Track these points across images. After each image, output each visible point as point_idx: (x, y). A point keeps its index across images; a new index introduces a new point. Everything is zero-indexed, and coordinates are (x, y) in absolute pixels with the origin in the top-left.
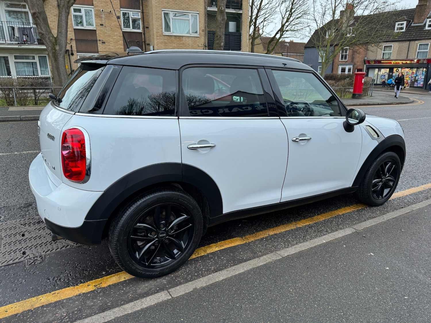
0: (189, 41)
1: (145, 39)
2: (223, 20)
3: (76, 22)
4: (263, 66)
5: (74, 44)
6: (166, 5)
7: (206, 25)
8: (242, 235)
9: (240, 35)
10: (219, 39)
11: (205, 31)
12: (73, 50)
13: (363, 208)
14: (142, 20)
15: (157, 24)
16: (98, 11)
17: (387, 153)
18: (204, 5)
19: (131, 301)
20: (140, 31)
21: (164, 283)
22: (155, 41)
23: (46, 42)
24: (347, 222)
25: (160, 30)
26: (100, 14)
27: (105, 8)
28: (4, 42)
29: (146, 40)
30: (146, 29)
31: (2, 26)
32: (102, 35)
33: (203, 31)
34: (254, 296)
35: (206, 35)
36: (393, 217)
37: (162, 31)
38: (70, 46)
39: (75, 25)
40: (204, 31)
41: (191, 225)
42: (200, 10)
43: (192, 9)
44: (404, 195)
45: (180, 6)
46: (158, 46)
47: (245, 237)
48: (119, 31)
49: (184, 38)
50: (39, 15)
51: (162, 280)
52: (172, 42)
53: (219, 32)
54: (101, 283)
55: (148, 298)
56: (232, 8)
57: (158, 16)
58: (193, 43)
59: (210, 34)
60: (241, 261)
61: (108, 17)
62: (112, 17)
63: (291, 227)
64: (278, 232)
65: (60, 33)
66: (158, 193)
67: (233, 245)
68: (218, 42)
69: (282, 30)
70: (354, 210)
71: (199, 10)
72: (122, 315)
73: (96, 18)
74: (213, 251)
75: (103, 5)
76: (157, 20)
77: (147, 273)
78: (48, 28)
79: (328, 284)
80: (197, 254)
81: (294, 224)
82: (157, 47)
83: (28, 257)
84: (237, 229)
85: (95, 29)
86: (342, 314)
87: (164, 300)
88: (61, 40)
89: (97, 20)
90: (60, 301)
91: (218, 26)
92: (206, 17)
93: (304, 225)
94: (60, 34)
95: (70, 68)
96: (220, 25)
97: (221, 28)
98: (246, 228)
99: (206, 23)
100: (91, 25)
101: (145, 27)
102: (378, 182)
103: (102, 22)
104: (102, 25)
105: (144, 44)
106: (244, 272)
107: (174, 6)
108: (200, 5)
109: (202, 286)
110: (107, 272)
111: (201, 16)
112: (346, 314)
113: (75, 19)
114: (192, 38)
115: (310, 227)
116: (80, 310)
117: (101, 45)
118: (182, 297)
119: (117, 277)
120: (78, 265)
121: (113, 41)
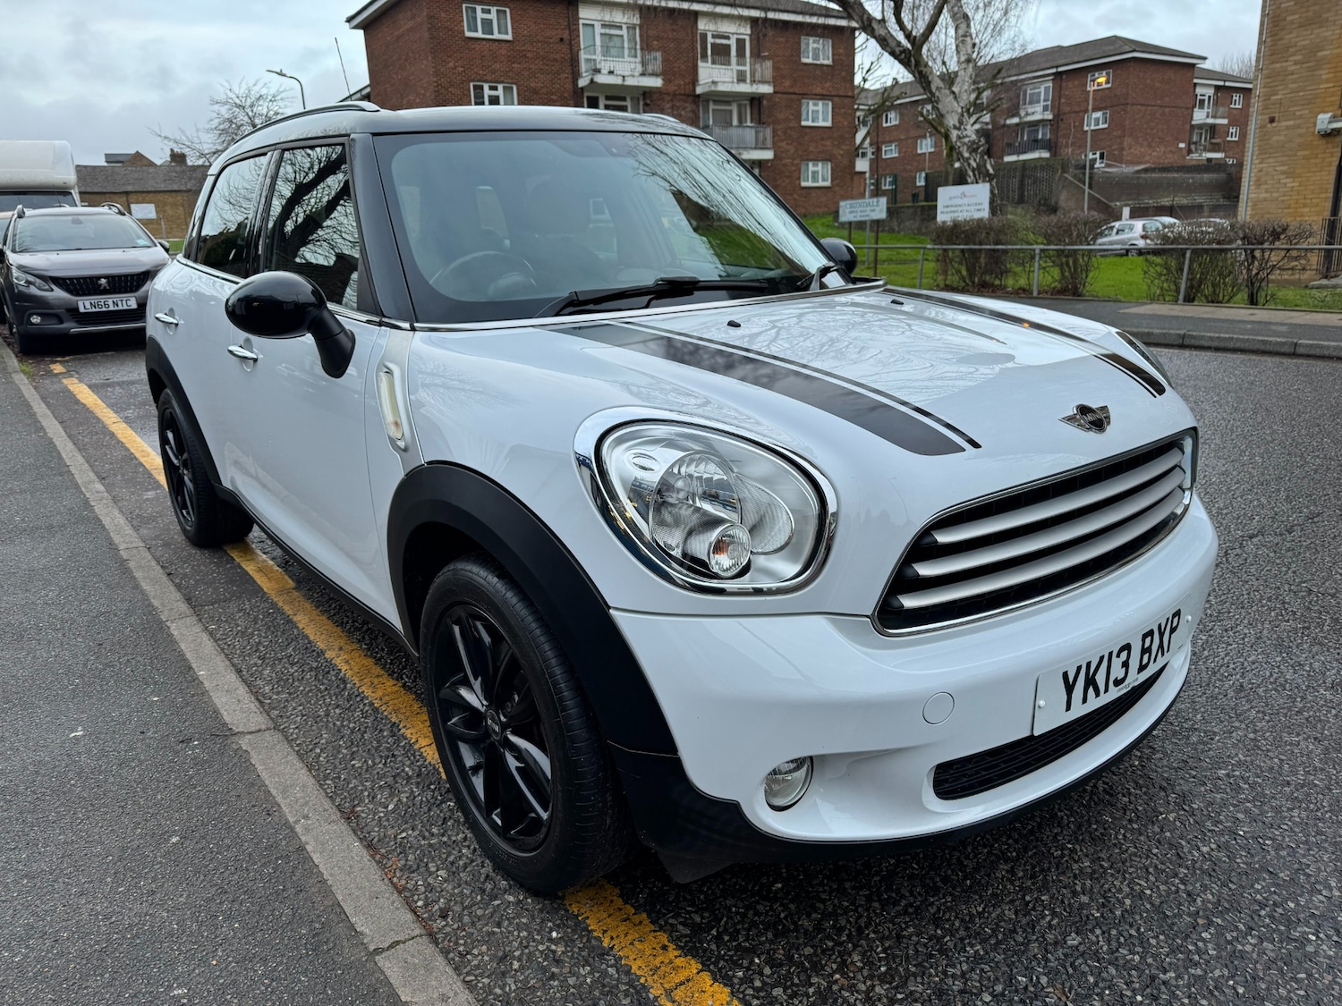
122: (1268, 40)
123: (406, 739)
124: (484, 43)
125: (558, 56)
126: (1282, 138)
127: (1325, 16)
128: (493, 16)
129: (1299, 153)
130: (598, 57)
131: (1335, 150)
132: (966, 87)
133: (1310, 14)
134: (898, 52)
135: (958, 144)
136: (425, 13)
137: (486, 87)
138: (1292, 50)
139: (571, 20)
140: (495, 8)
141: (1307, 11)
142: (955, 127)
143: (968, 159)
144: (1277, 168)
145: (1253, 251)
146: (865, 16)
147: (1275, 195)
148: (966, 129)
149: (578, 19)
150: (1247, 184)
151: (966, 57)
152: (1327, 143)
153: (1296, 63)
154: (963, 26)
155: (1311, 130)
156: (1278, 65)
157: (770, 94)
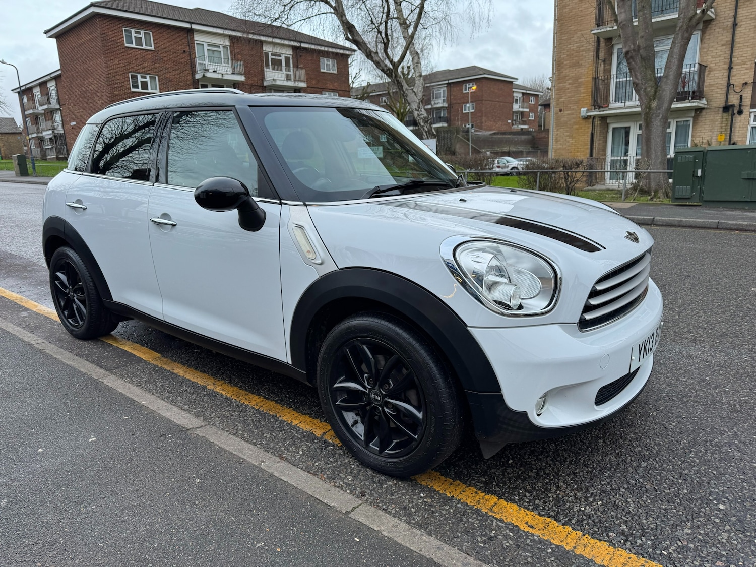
5: (748, 94)
12: (743, 103)
13: (331, 442)
38: (739, 98)
47: (163, 358)
95: (728, 140)
122: (557, 72)
123: (285, 421)
124: (137, 50)
125: (182, 61)
126: (566, 119)
127: (580, 62)
128: (142, 35)
129: (574, 127)
130: (206, 62)
131: (589, 125)
132: (420, 89)
133: (574, 61)
134: (386, 70)
135: (418, 118)
136: (99, 32)
137: (139, 76)
138: (567, 78)
139: (190, 41)
140: (143, 31)
141: (573, 60)
142: (416, 110)
143: (423, 126)
144: (565, 134)
145: (568, 173)
146: (368, 50)
147: (565, 146)
148: (421, 111)
149: (194, 41)
150: (551, 141)
151: (419, 74)
152: (586, 122)
153: (570, 84)
154: (416, 58)
155: (578, 116)
156: (562, 85)
157: (305, 87)
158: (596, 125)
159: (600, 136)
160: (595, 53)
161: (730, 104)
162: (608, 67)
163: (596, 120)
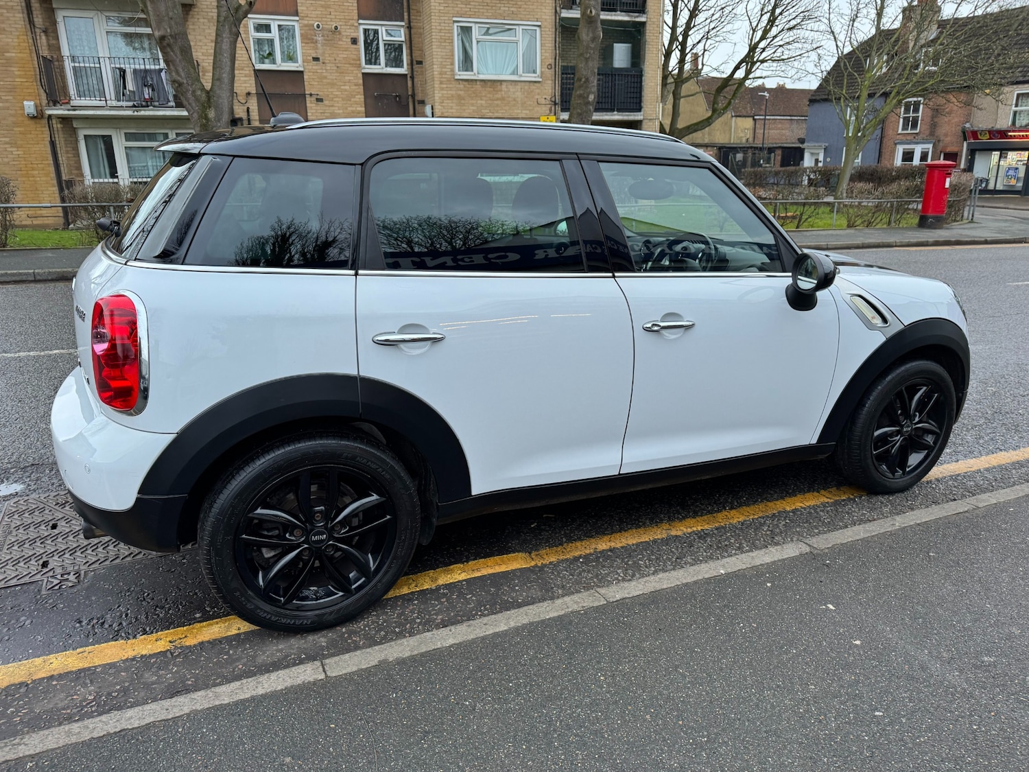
0: (517, 93)
1: (413, 90)
2: (594, 39)
3: (260, 54)
4: (576, 154)
5: (253, 104)
6: (463, 9)
7: (557, 52)
8: (532, 549)
9: (640, 75)
10: (585, 85)
11: (555, 67)
12: (252, 118)
13: (852, 497)
14: (408, 45)
15: (442, 54)
16: (306, 28)
17: (914, 364)
18: (554, 5)
19: (238, 678)
20: (403, 70)
21: (321, 646)
22: (436, 95)
23: (188, 101)
24: (798, 530)
25: (448, 67)
26: (312, 35)
27: (323, 19)
28: (103, 103)
29: (416, 92)
30: (415, 66)
31: (100, 68)
32: (316, 83)
33: (549, 67)
34: (511, 685)
35: (557, 76)
36: (918, 522)
37: (453, 70)
38: (246, 110)
39: (258, 62)
40: (553, 66)
41: (388, 517)
42: (543, 17)
43: (525, 15)
44: (971, 469)
45: (496, 10)
46: (443, 104)
47: (537, 553)
48: (354, 72)
49: (504, 86)
50: (172, 41)
51: (319, 638)
52: (476, 96)
53: (585, 69)
54: (186, 637)
55: (273, 676)
56: (621, 11)
57: (443, 34)
58: (526, 97)
59: (566, 74)
60: (507, 606)
61: (332, 40)
62: (340, 40)
63: (657, 533)
64: (619, 545)
65: (218, 79)
66: (305, 443)
67: (503, 568)
68: (581, 92)
69: (749, 60)
70: (826, 500)
71: (541, 18)
72: (206, 706)
73: (304, 45)
74: (451, 581)
75: (320, 13)
76: (443, 44)
77: (284, 621)
78: (192, 70)
79: (695, 670)
80: (413, 585)
81: (665, 528)
82: (440, 107)
83: (51, 574)
84: (525, 534)
85: (301, 69)
86: (706, 739)
87: (306, 682)
88: (219, 97)
89: (305, 48)
90: (89, 669)
91: (582, 54)
92: (557, 33)
93: (689, 530)
94: (218, 83)
96: (587, 53)
97: (589, 58)
98: (547, 531)
99: (557, 49)
100: (291, 58)
101: (415, 62)
102: (892, 434)
103: (316, 53)
104: (316, 59)
105: (410, 100)
106: (505, 630)
107: (481, 11)
108: (544, 4)
109: (401, 655)
110: (204, 612)
111: (545, 31)
112: (714, 741)
113: (257, 48)
114: (523, 84)
115: (702, 536)
116: (125, 691)
117: (314, 105)
118: (348, 678)
119: (223, 625)
120: (148, 595)
121: (342, 96)
129: (15, 129)
131: (43, 129)
147: (6, 160)
152: (36, 123)
155: (21, 112)
158: (55, 129)
159: (66, 147)
160: (26, 16)
161: (237, 116)
162: (54, 42)
163: (54, 121)
